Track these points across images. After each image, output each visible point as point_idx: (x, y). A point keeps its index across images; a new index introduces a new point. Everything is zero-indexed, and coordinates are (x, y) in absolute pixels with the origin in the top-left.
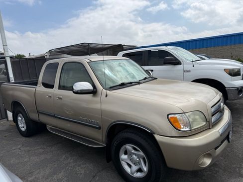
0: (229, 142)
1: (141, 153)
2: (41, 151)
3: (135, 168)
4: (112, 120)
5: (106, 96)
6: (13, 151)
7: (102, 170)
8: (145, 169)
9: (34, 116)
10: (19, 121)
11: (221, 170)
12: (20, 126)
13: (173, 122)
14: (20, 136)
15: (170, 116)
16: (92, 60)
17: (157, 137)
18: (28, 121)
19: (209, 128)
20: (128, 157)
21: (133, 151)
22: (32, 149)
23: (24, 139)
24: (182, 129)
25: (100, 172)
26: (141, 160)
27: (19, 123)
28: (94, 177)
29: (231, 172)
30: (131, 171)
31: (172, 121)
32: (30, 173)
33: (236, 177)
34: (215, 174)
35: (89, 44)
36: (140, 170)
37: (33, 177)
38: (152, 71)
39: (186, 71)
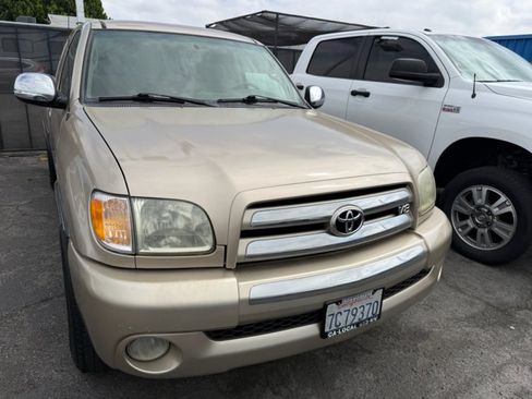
15: (95, 196)
19: (225, 268)
24: (105, 243)
35: (278, 14)
38: (366, 95)
39: (447, 109)
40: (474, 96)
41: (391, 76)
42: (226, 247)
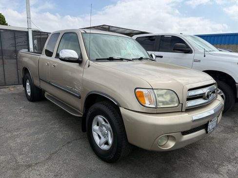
0: (207, 132)
1: (109, 126)
2: (36, 114)
3: (103, 140)
4: (90, 90)
5: (89, 66)
6: (14, 110)
7: (79, 139)
8: (110, 142)
9: (37, 82)
10: (27, 86)
11: (197, 163)
12: (28, 91)
13: (139, 97)
14: (26, 100)
15: (137, 90)
16: (87, 32)
17: (122, 110)
18: (33, 87)
19: (182, 111)
20: (99, 128)
21: (104, 123)
22: (30, 111)
23: (28, 102)
24: (146, 105)
25: (76, 140)
26: (109, 132)
27: (27, 88)
28: (69, 143)
29: (207, 166)
30: (100, 142)
31: (138, 95)
32: (17, 129)
33: (210, 173)
34: (189, 164)
35: (109, 26)
36: (107, 143)
37: (18, 133)
38: (161, 57)
39: (195, 61)
40: (205, 56)
41: (174, 50)
42: (182, 104)
